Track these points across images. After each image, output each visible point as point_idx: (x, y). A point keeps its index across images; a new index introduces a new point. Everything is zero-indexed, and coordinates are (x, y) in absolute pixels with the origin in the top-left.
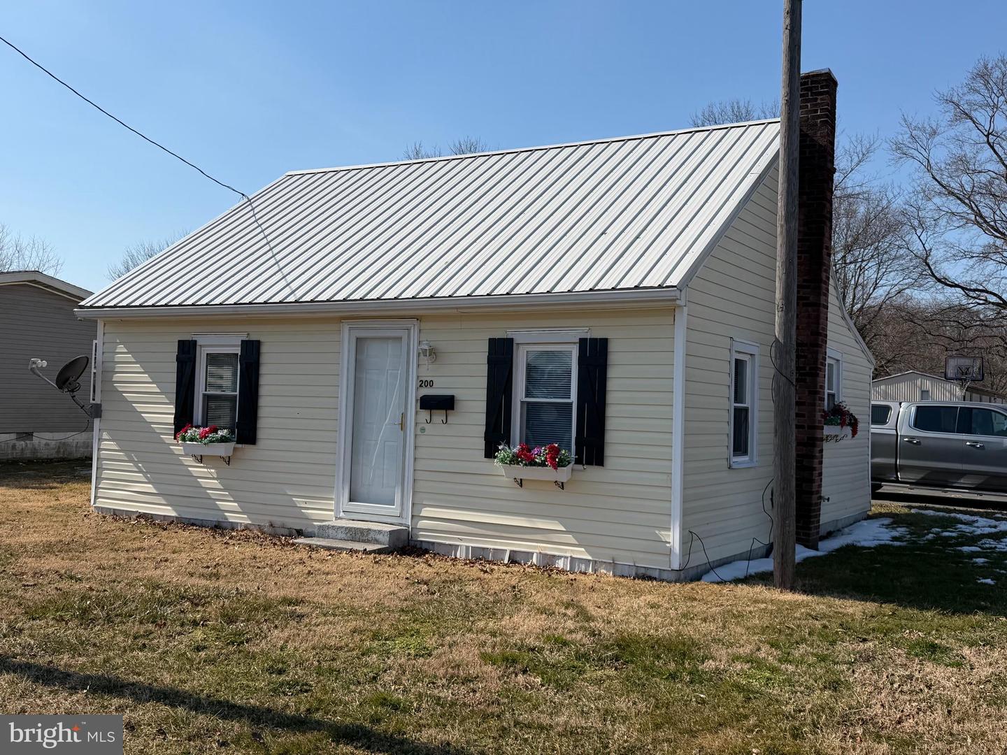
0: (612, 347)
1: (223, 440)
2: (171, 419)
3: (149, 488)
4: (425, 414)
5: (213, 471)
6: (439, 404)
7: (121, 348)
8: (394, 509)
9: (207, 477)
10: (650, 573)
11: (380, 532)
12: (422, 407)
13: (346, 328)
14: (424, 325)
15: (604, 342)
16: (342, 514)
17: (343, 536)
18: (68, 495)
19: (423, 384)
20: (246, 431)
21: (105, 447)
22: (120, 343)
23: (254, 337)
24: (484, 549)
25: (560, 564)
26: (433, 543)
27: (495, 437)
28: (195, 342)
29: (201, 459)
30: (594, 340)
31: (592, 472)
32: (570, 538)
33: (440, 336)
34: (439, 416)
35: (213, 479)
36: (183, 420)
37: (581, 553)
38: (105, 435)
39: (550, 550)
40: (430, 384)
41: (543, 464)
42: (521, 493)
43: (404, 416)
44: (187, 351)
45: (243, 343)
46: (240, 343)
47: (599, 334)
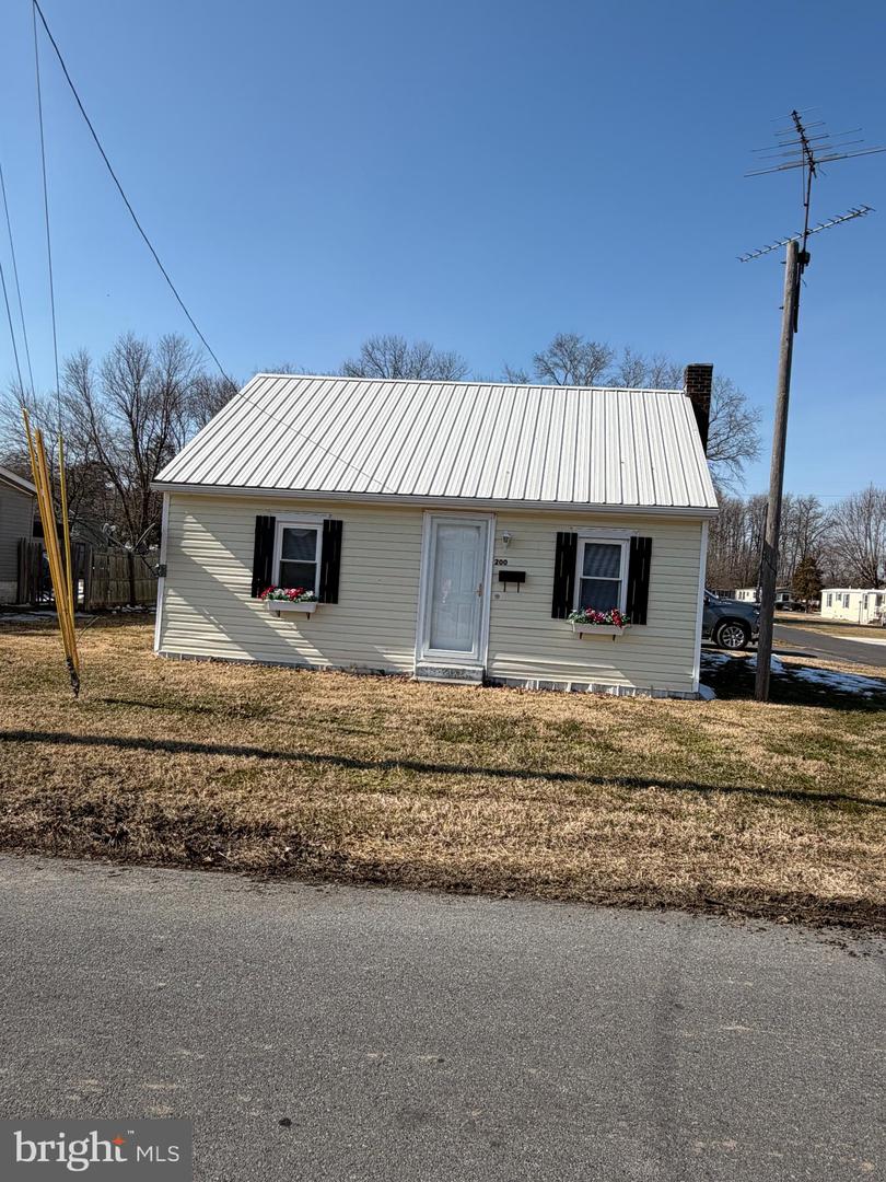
0: (655, 544)
1: (312, 599)
2: (249, 580)
3: (223, 637)
4: (499, 586)
5: (292, 623)
6: (513, 578)
7: (190, 518)
8: (473, 654)
9: (287, 630)
10: (677, 695)
11: (474, 671)
12: (500, 580)
13: (427, 517)
14: (500, 519)
15: (649, 540)
16: (422, 658)
17: (440, 674)
18: (126, 636)
19: (497, 562)
20: (330, 593)
21: (170, 600)
22: (189, 515)
23: (336, 518)
24: (548, 682)
25: (611, 691)
26: (505, 679)
27: (561, 608)
28: (273, 519)
29: (279, 613)
30: (641, 539)
31: (638, 629)
32: (619, 674)
33: (513, 528)
34: (512, 587)
35: (292, 630)
36: (260, 586)
37: (627, 684)
38: (171, 592)
39: (602, 682)
40: (505, 563)
41: (611, 624)
42: (581, 644)
43: (481, 586)
44: (265, 528)
45: (326, 522)
46: (322, 522)
47: (645, 535)
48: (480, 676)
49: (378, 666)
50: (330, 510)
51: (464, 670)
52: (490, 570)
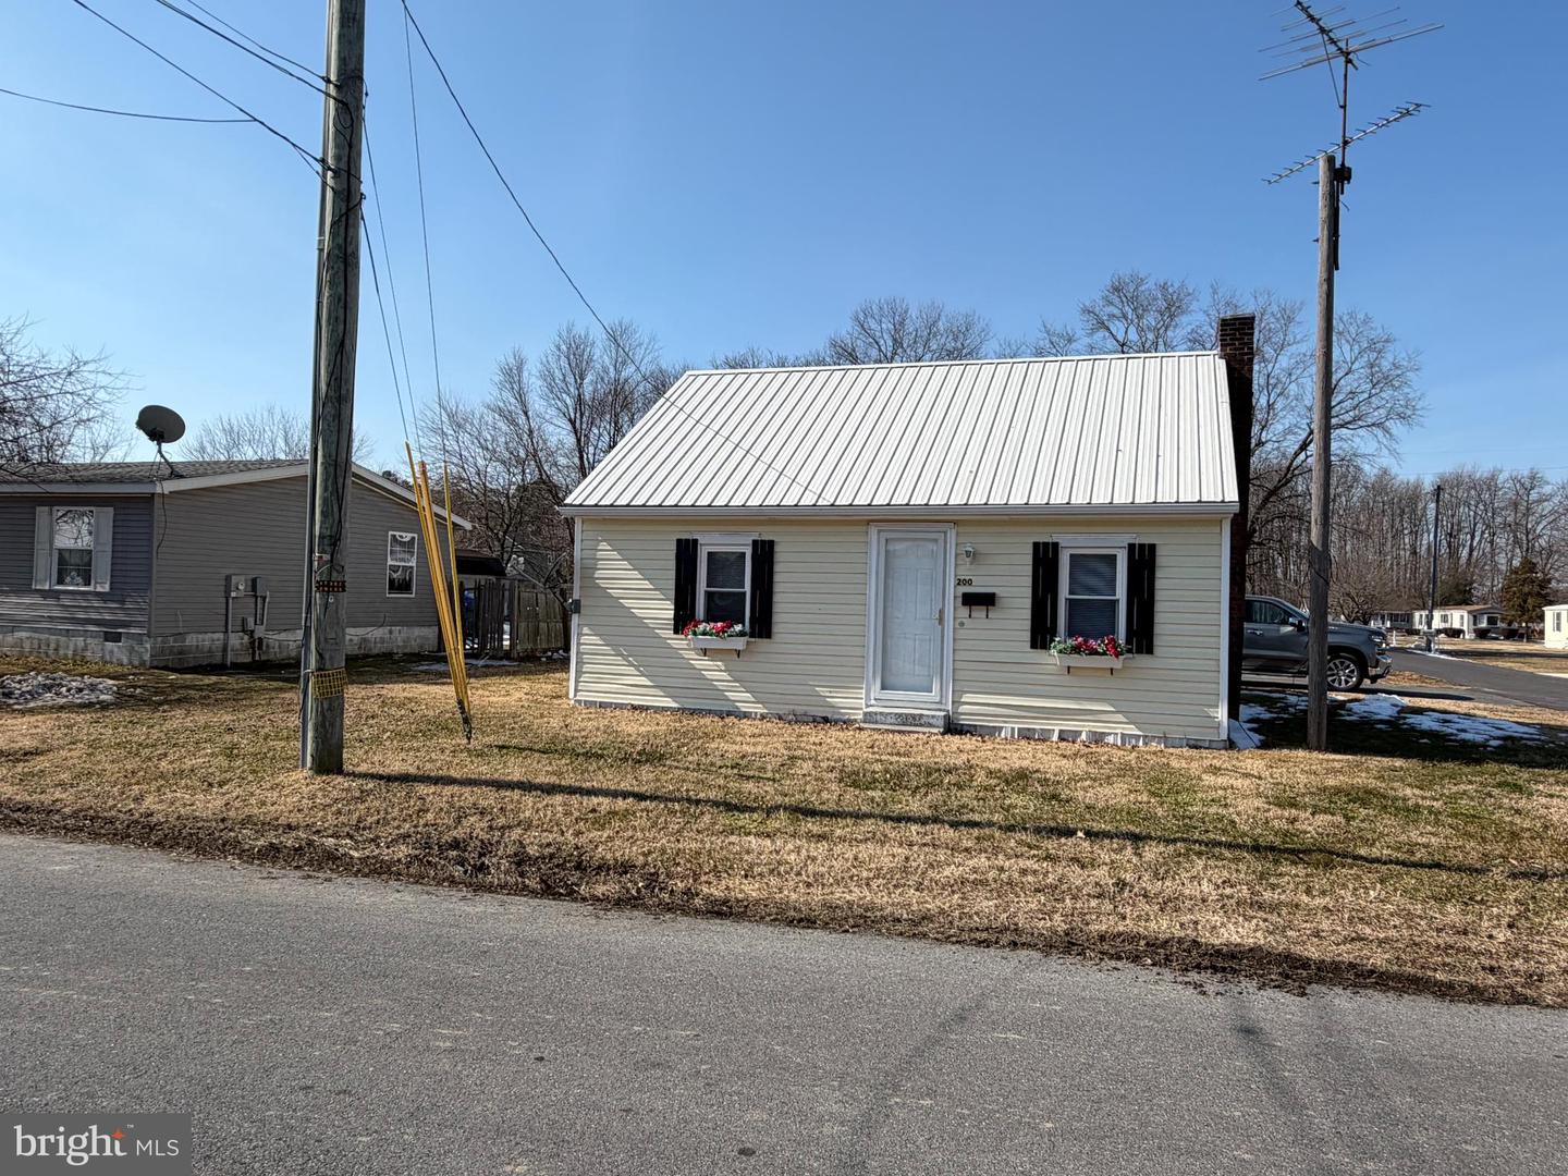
0: (1159, 552)
1: (742, 634)
2: (671, 614)
3: (644, 681)
4: (964, 611)
5: (719, 663)
6: (979, 601)
7: (604, 546)
8: (934, 695)
9: (714, 671)
10: (1199, 744)
11: (933, 717)
12: (964, 604)
13: (873, 530)
14: (961, 529)
15: (1152, 547)
16: (873, 702)
17: (893, 721)
18: (544, 685)
19: (960, 582)
20: (762, 626)
21: (585, 640)
22: (605, 541)
23: (766, 537)
24: (1029, 729)
25: (1110, 739)
26: (976, 726)
27: (1041, 635)
28: (696, 541)
29: (705, 652)
30: (1142, 546)
31: (1143, 660)
32: (1120, 717)
33: (982, 541)
34: (979, 612)
35: (721, 671)
36: (683, 619)
37: (1132, 730)
38: (586, 630)
39: (1099, 728)
40: (969, 582)
41: (1104, 654)
42: (1067, 679)
43: (941, 612)
44: (686, 553)
45: (755, 543)
46: (751, 542)
47: (1146, 540)
48: (941, 722)
49: (820, 712)
50: (760, 529)
51: (921, 715)
52: (952, 592)
